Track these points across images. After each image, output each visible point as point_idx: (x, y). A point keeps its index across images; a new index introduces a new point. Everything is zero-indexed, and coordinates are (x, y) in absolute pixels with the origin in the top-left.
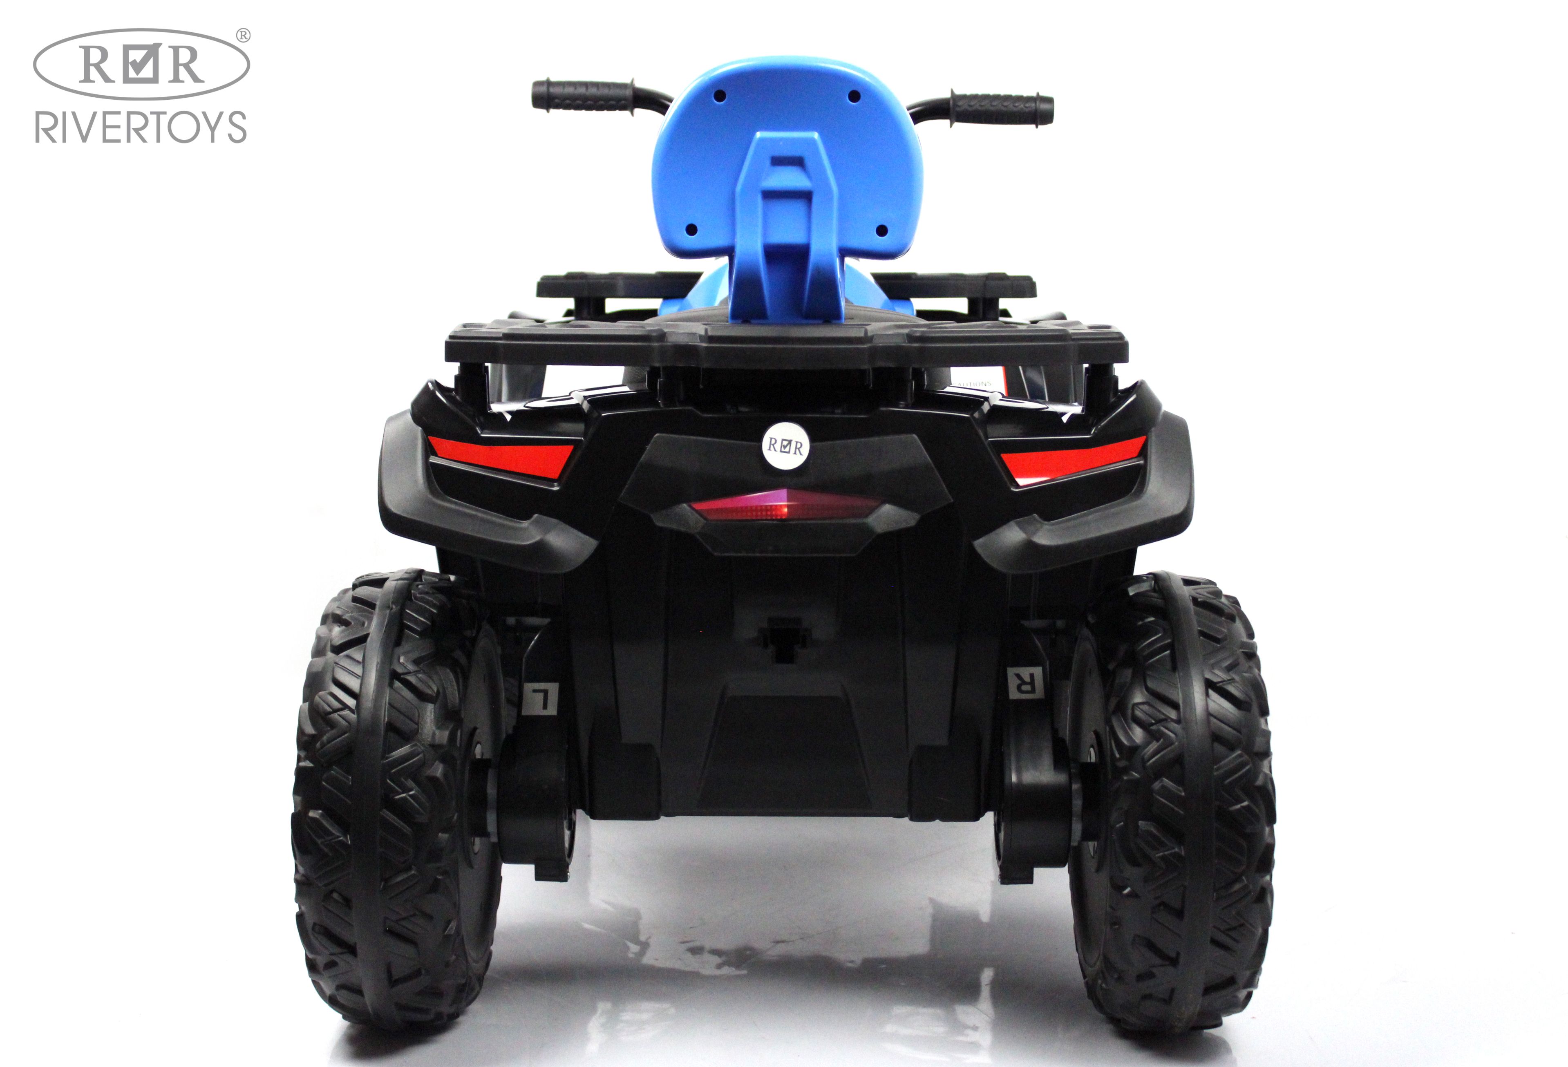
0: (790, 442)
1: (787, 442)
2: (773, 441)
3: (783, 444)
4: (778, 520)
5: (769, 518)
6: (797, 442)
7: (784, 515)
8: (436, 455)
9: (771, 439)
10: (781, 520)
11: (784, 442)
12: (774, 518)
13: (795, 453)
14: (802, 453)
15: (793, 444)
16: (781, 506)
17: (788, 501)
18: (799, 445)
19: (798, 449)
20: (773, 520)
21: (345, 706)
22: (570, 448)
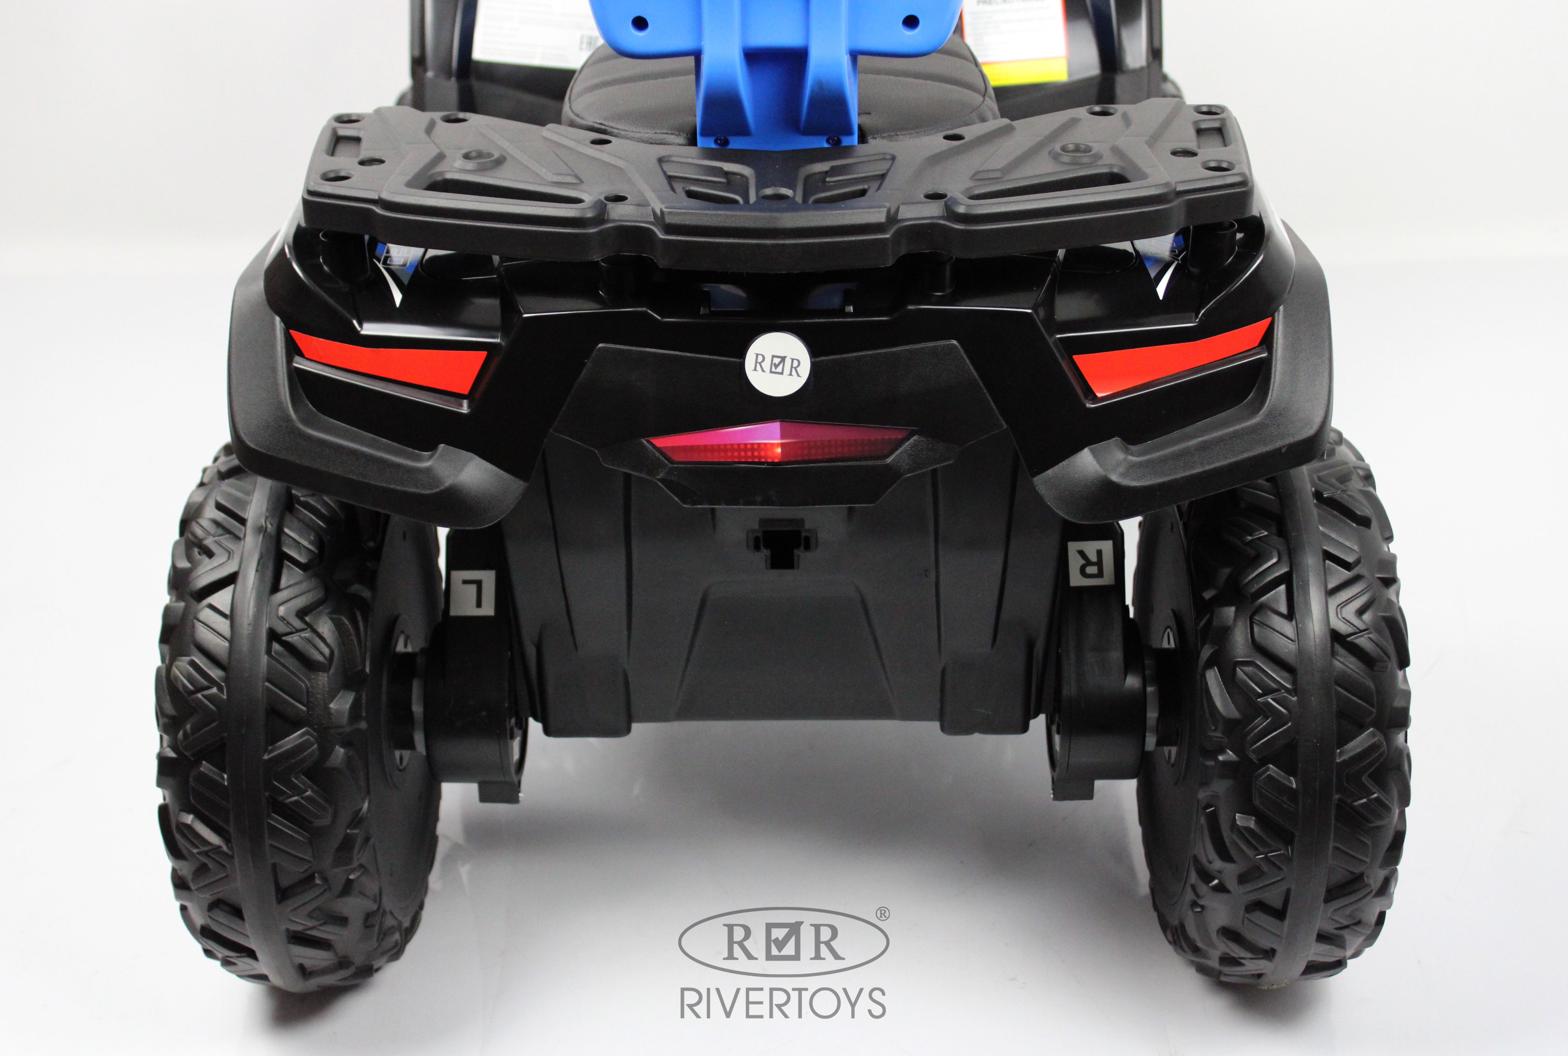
0: (783, 359)
1: (779, 360)
2: (760, 359)
3: (774, 362)
4: (769, 464)
5: (756, 460)
6: (793, 360)
7: (775, 458)
8: (301, 355)
9: (757, 355)
10: (772, 463)
11: (775, 359)
12: (763, 460)
13: (791, 374)
14: (800, 375)
15: (788, 362)
16: (772, 444)
17: (782, 438)
18: (795, 364)
19: (794, 369)
20: (762, 463)
21: (212, 682)
22: (483, 354)
